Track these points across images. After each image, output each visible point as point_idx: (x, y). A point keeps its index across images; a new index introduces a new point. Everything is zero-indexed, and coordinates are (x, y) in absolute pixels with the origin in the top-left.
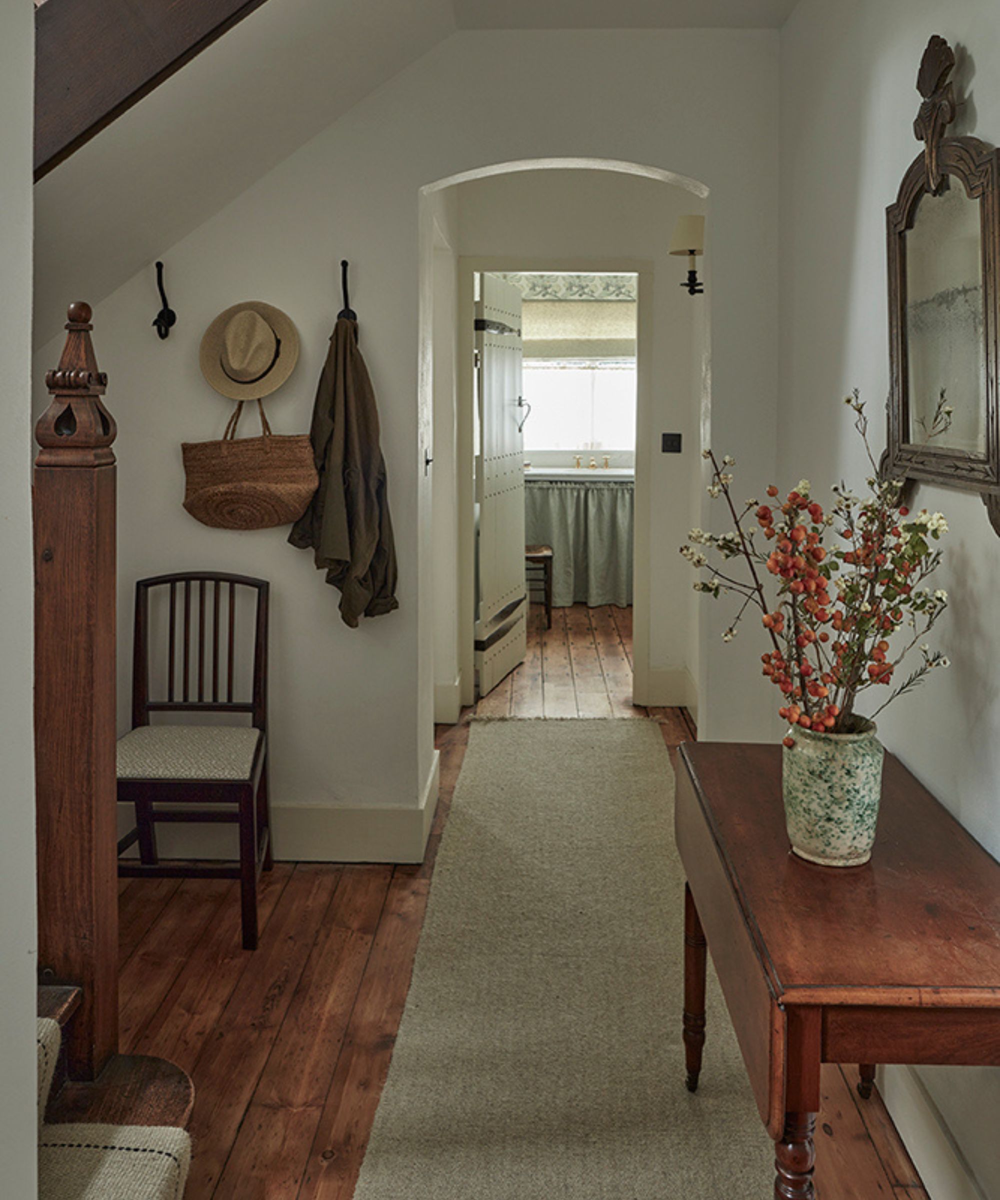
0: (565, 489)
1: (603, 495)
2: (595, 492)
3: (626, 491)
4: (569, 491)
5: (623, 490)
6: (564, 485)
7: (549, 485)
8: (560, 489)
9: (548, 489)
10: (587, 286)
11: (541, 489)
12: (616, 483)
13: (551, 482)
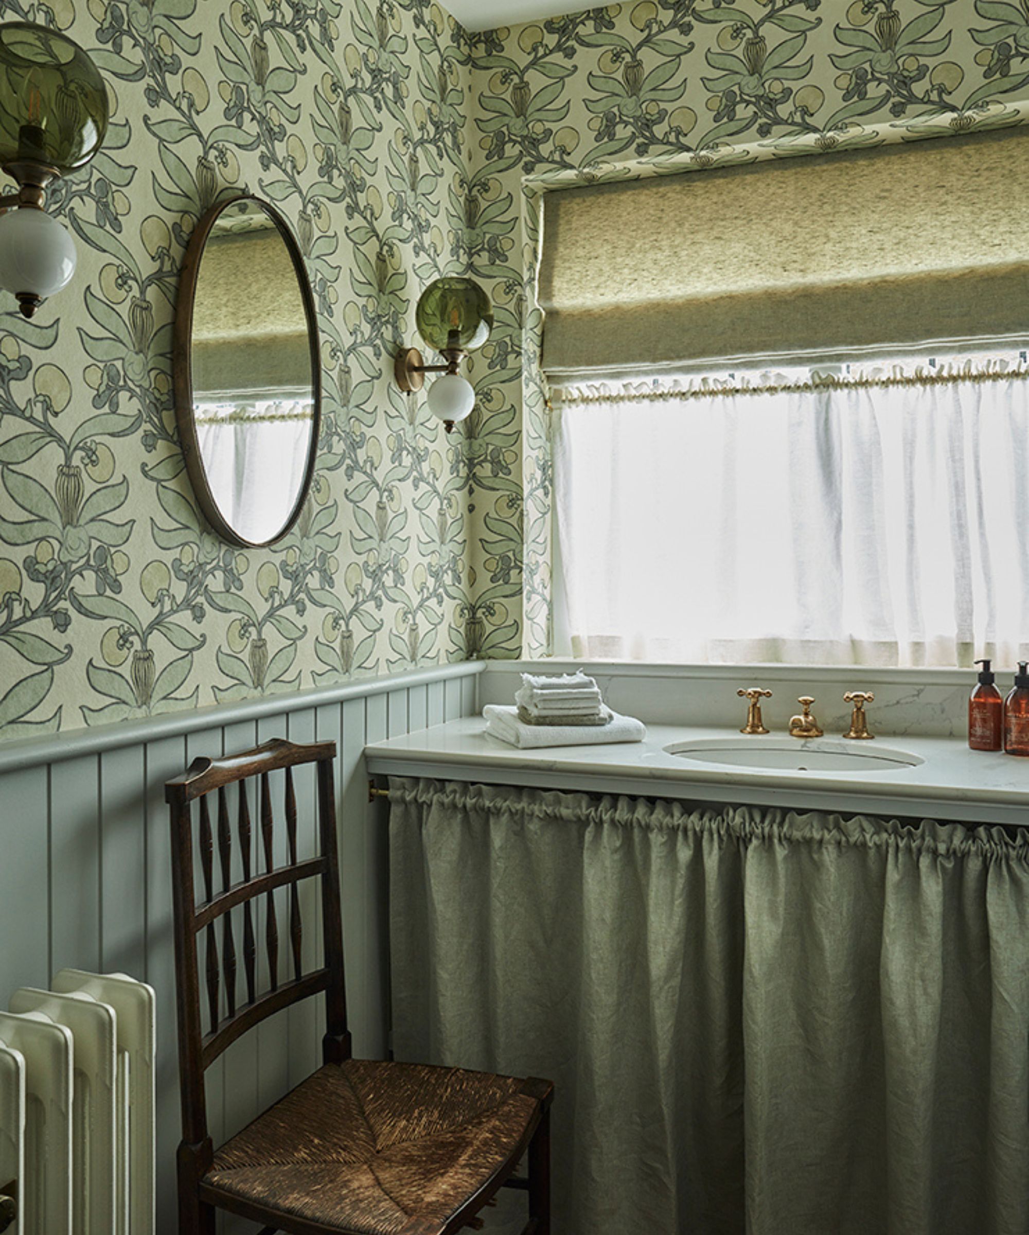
0: (646, 829)
1: (818, 866)
2: (781, 852)
3: (925, 862)
4: (657, 839)
5: (913, 857)
6: (641, 811)
7: (584, 810)
8: (627, 828)
9: (582, 823)
10: (787, 93)
11: (554, 820)
12: (879, 820)
13: (596, 798)
